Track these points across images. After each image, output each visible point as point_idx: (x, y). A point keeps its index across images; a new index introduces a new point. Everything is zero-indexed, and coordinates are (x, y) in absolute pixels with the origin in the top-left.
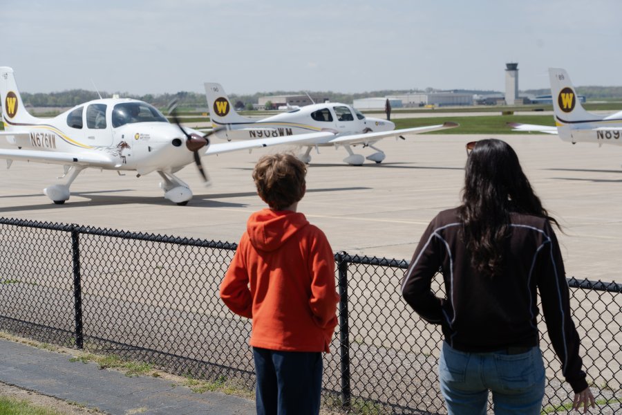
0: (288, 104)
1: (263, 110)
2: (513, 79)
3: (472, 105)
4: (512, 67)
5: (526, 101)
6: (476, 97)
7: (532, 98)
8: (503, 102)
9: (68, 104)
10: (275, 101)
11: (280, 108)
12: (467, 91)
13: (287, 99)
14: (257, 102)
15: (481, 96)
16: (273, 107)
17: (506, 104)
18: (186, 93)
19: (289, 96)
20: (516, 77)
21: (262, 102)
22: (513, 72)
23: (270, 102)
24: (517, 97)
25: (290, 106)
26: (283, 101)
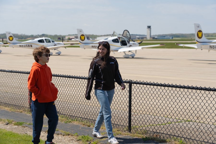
0: (75, 38)
1: (67, 40)
2: (149, 31)
3: (136, 39)
4: (149, 27)
5: (154, 38)
6: (138, 37)
7: (156, 37)
8: (146, 38)
9: (5, 38)
10: (71, 37)
11: (72, 40)
12: (134, 35)
13: (75, 37)
14: (65, 38)
15: (140, 36)
16: (70, 39)
17: (147, 39)
18: (45, 34)
19: (75, 36)
20: (150, 30)
21: (67, 38)
22: (149, 29)
23: (69, 38)
24: (151, 37)
25: (76, 39)
26: (74, 37)
